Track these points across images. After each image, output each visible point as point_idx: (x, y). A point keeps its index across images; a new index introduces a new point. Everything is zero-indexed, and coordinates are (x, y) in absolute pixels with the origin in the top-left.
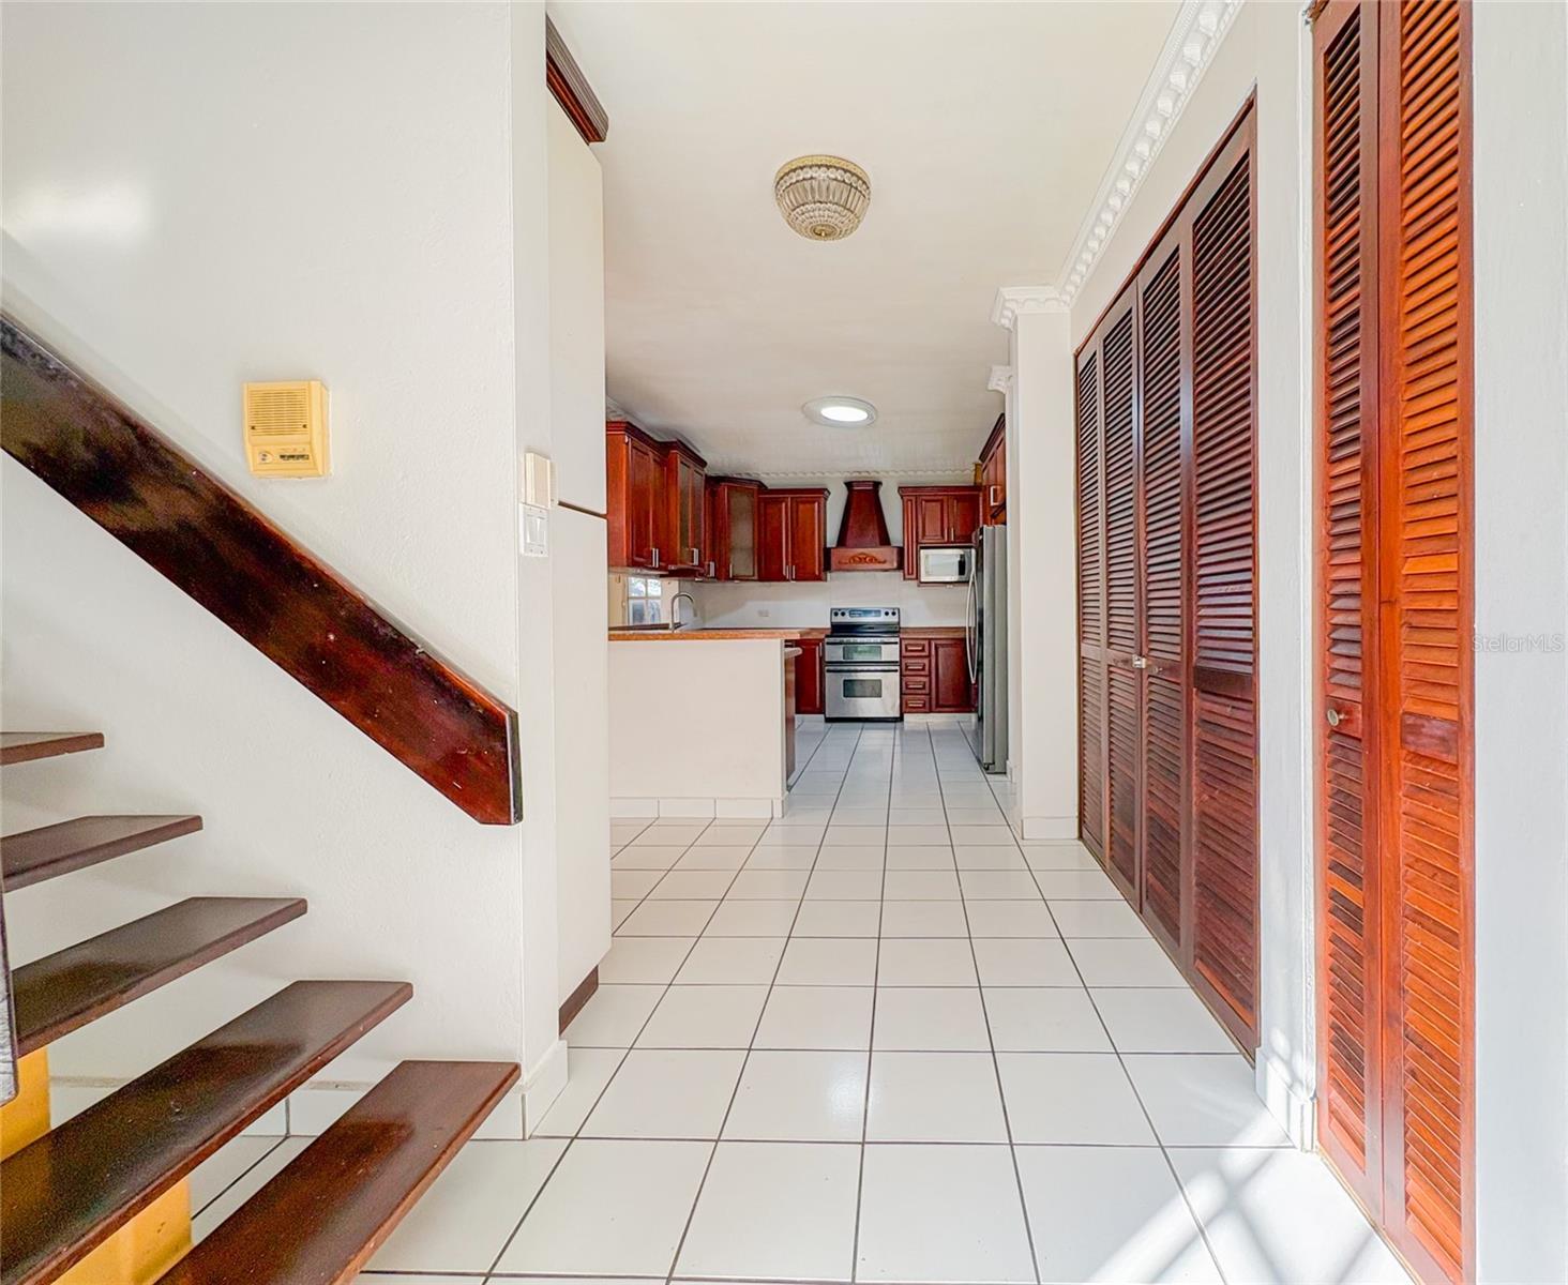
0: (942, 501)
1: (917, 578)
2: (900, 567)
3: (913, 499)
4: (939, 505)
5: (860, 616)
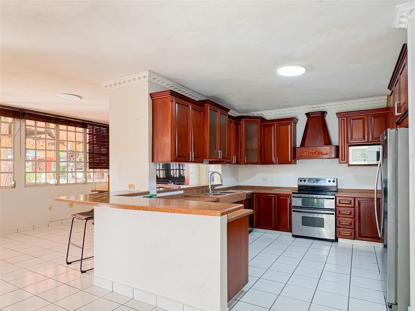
0: (363, 119)
1: (347, 162)
2: (337, 156)
3: (345, 118)
4: (361, 121)
5: (314, 182)
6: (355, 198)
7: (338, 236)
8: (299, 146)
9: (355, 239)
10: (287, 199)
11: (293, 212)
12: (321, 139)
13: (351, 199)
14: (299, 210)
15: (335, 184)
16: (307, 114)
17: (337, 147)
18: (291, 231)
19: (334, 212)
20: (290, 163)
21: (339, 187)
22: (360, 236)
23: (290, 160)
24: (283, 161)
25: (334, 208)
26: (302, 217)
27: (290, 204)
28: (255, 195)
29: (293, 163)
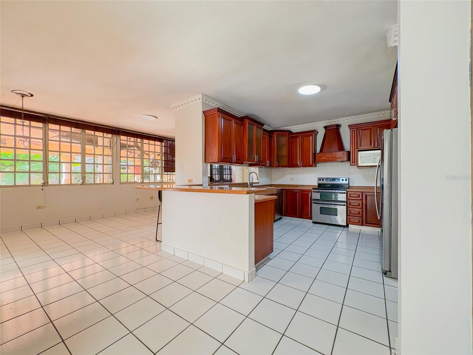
0: (370, 129)
1: (357, 164)
2: (349, 159)
3: (355, 129)
5: (330, 181)
6: (362, 193)
7: (348, 223)
8: (319, 152)
9: (362, 225)
10: (309, 194)
11: (313, 204)
12: (336, 146)
13: (359, 193)
14: (318, 202)
15: (347, 182)
16: (325, 127)
17: (349, 153)
18: (311, 219)
19: (346, 204)
20: (311, 166)
21: (350, 185)
22: (366, 223)
23: (311, 164)
24: (306, 164)
25: (346, 200)
26: (320, 207)
27: (311, 197)
28: (284, 190)
29: (313, 165)
